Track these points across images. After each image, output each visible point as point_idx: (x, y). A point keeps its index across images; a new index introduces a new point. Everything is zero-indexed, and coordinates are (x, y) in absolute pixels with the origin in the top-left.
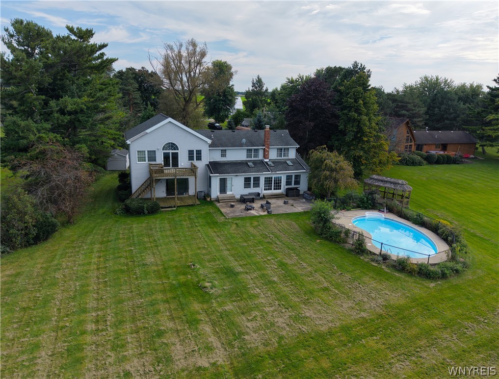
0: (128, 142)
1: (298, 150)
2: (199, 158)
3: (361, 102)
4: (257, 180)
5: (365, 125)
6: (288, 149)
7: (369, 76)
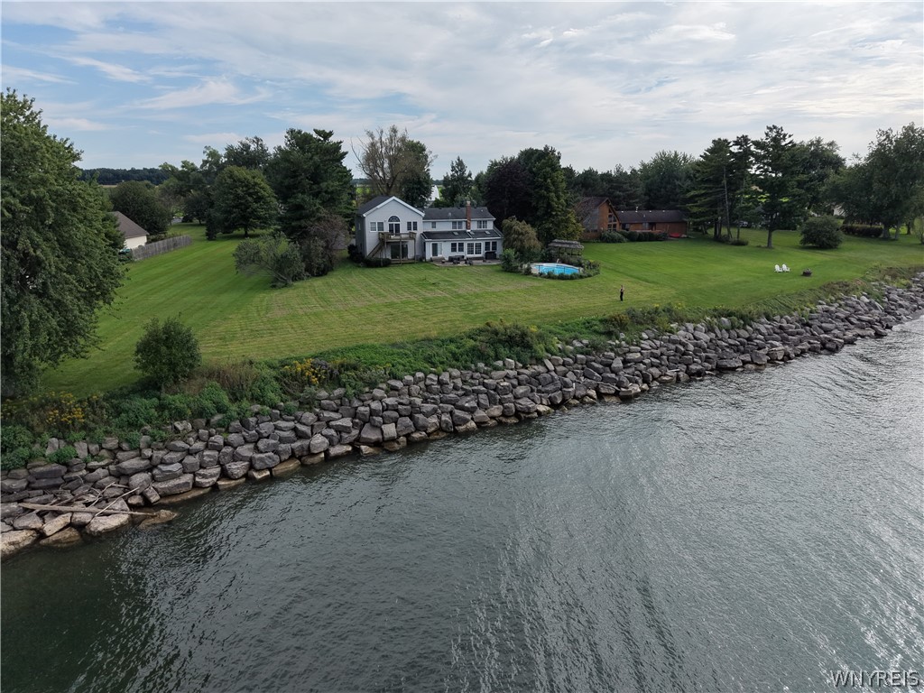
0: (364, 215)
1: (495, 222)
2: (415, 228)
3: (549, 180)
4: (461, 245)
5: (553, 201)
6: (486, 221)
7: (559, 158)
